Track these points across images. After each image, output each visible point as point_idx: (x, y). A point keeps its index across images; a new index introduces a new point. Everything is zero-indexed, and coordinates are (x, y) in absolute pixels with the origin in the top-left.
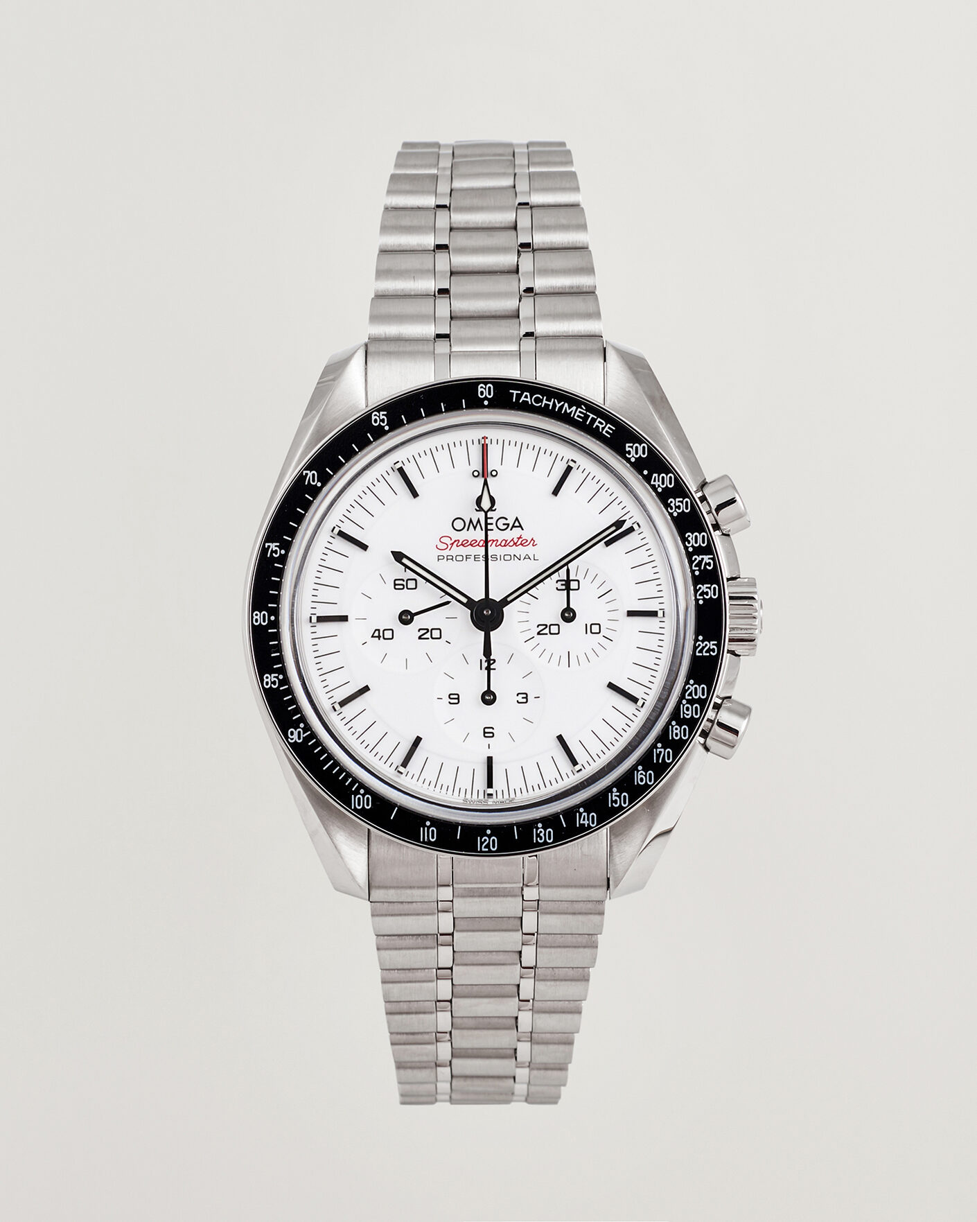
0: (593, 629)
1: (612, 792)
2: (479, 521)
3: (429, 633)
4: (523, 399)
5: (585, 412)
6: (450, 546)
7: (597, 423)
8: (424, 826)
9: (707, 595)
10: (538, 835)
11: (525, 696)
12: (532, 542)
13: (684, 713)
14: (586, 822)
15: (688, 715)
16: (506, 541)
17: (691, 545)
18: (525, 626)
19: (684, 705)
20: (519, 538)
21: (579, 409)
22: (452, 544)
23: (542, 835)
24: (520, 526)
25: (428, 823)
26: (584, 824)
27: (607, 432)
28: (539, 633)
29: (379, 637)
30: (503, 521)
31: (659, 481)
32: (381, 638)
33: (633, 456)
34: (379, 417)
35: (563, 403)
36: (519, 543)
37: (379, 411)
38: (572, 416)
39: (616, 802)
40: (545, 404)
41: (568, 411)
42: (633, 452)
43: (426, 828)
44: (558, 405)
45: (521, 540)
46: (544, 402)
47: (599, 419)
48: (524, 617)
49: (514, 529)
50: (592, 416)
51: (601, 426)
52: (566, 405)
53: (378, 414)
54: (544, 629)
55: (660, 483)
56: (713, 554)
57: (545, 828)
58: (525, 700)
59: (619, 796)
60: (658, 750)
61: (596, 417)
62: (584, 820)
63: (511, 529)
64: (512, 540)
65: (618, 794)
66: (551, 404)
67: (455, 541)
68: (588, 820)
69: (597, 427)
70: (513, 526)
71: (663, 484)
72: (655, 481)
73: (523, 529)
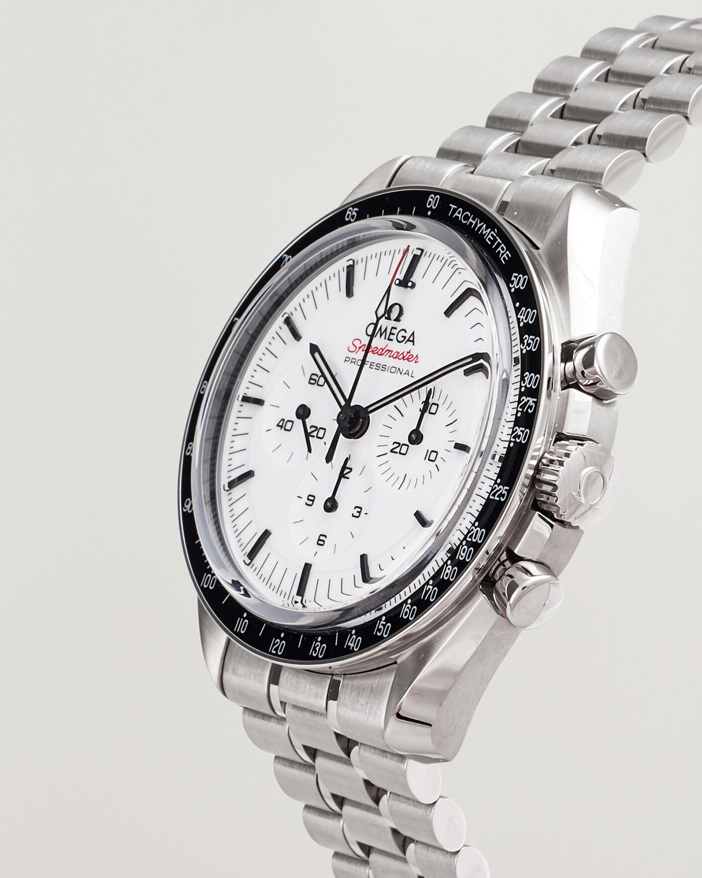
0: (431, 456)
1: (381, 620)
2: (386, 330)
3: (316, 432)
4: (456, 214)
5: (495, 235)
6: (357, 349)
7: (500, 249)
8: (242, 617)
9: (519, 439)
10: (315, 649)
11: (359, 510)
12: (416, 358)
13: (460, 554)
14: (352, 645)
15: (462, 557)
16: (398, 353)
17: (524, 385)
18: (384, 441)
19: (463, 546)
20: (408, 353)
21: (492, 232)
22: (360, 348)
23: (317, 648)
24: (413, 341)
25: (245, 615)
26: (350, 646)
27: (504, 259)
28: (392, 451)
29: (281, 427)
30: (403, 333)
31: (524, 316)
32: (283, 429)
33: (514, 287)
34: (352, 212)
35: (483, 223)
36: (406, 357)
37: (353, 207)
38: (485, 238)
39: (379, 630)
40: (470, 222)
41: (484, 233)
42: (515, 283)
43: (242, 619)
44: (479, 225)
45: (409, 354)
46: (471, 220)
47: (503, 245)
48: (386, 431)
49: (408, 342)
50: (499, 240)
51: (502, 252)
52: (484, 226)
53: (352, 210)
54: (397, 449)
55: (524, 318)
56: (537, 398)
57: (322, 643)
58: (357, 514)
59: (384, 626)
60: (429, 587)
61: (501, 242)
62: (351, 643)
63: (405, 343)
64: (403, 353)
65: (384, 623)
66: (474, 223)
67: (363, 345)
68: (354, 644)
69: (499, 251)
70: (408, 340)
71: (526, 319)
72: (521, 315)
73: (414, 345)
